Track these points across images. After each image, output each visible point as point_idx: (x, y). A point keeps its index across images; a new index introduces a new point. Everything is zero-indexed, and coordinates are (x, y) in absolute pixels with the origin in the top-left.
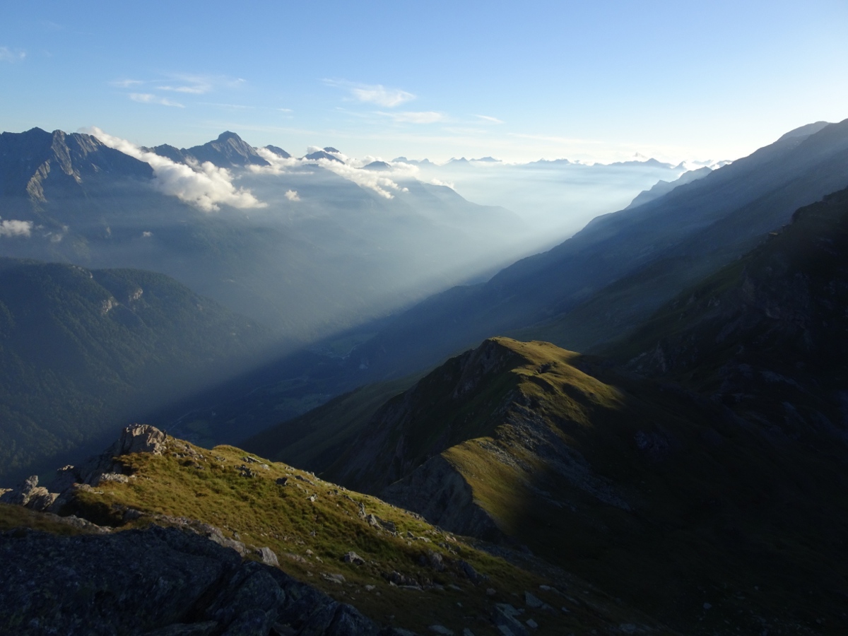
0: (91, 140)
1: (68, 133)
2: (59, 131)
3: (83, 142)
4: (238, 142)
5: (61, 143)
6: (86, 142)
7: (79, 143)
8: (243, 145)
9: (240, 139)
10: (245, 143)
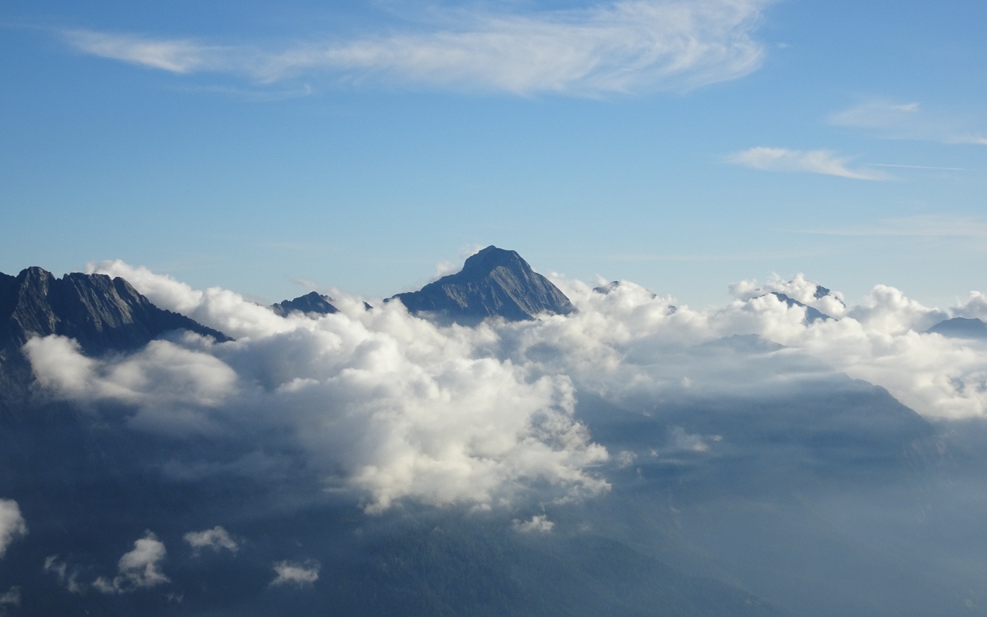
0: (114, 292)
1: (58, 275)
2: (36, 269)
3: (95, 296)
4: (521, 277)
5: (38, 302)
6: (102, 298)
7: (83, 300)
8: (534, 287)
9: (527, 268)
10: (542, 278)
